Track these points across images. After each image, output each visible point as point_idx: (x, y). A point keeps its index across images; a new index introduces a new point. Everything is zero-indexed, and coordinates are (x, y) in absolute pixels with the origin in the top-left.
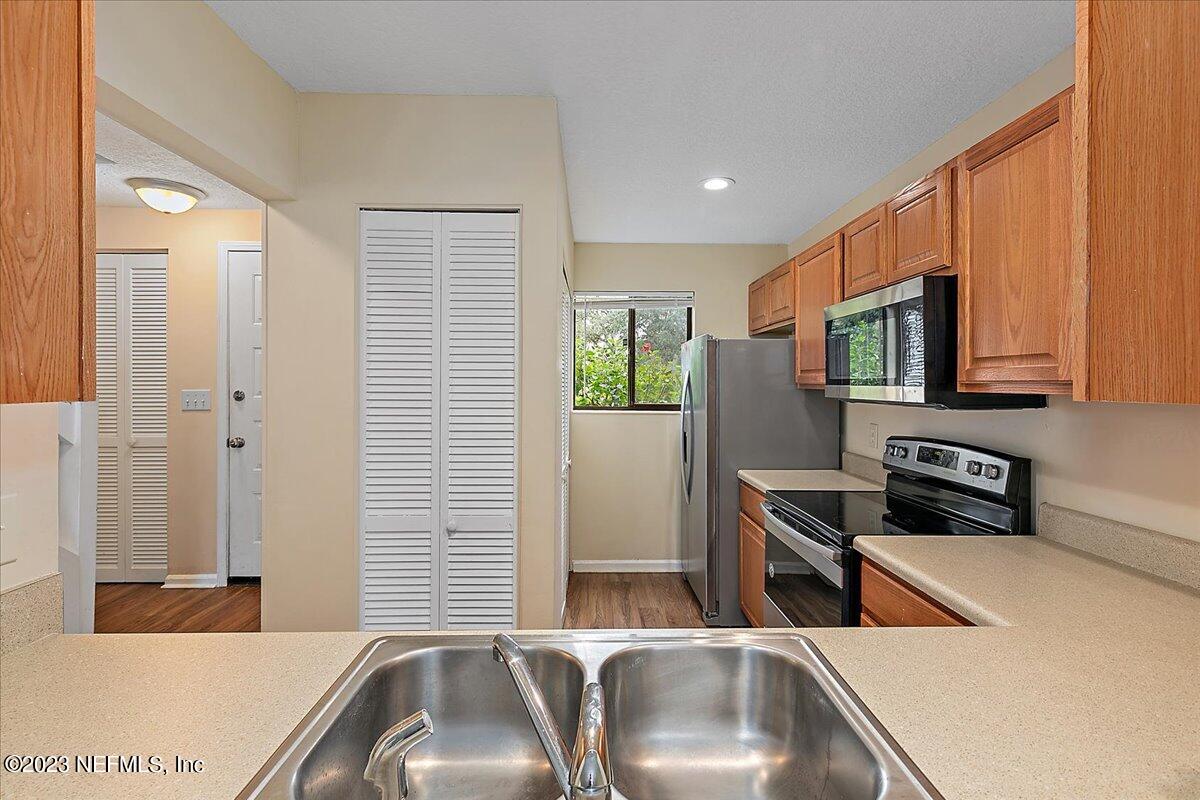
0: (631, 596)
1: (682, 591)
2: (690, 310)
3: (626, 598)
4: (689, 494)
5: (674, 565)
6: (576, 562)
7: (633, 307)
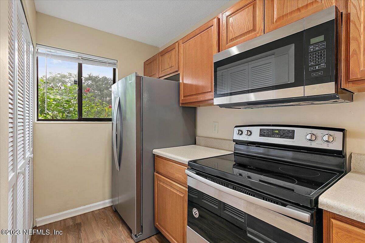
0: (83, 235)
1: (115, 219)
2: (114, 70)
3: (79, 238)
4: (119, 165)
5: (107, 203)
6: (38, 220)
7: (81, 62)
